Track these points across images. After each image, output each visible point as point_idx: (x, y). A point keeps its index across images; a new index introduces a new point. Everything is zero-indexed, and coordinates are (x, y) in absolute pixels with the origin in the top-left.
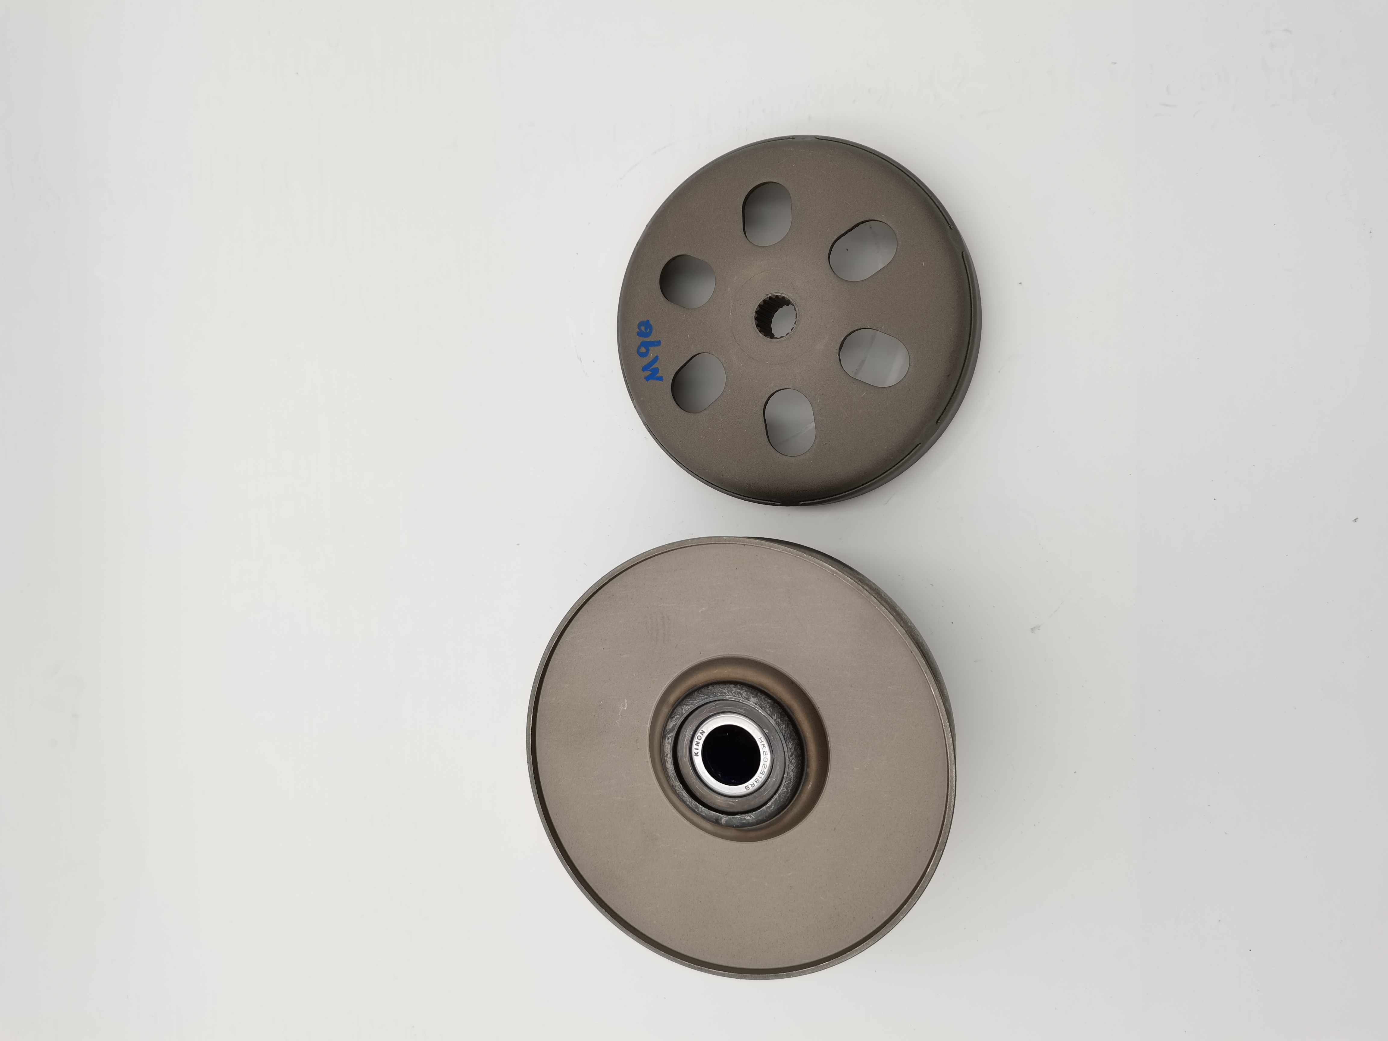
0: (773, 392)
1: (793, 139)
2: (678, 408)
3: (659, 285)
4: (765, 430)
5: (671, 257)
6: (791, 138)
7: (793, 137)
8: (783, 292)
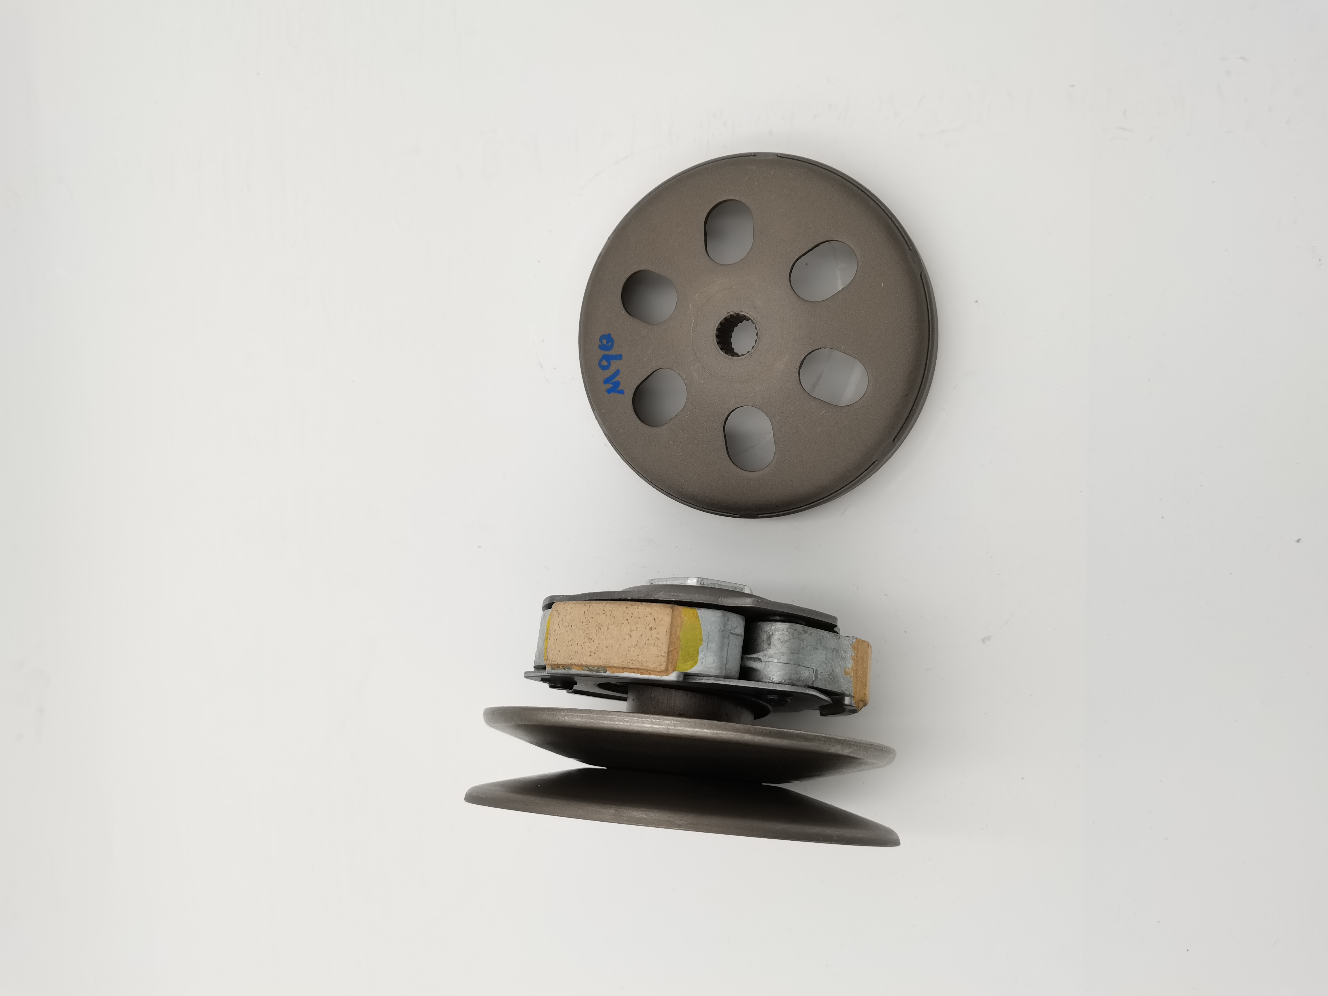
0: (734, 408)
1: (755, 156)
2: (639, 422)
3: (621, 299)
4: (725, 446)
5: (633, 273)
6: (753, 155)
7: (755, 155)
8: (744, 311)
